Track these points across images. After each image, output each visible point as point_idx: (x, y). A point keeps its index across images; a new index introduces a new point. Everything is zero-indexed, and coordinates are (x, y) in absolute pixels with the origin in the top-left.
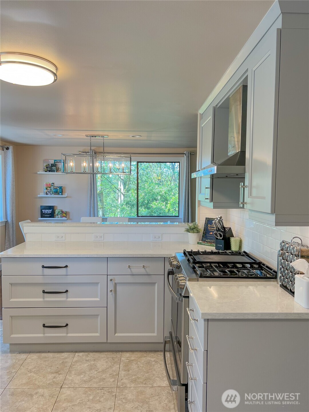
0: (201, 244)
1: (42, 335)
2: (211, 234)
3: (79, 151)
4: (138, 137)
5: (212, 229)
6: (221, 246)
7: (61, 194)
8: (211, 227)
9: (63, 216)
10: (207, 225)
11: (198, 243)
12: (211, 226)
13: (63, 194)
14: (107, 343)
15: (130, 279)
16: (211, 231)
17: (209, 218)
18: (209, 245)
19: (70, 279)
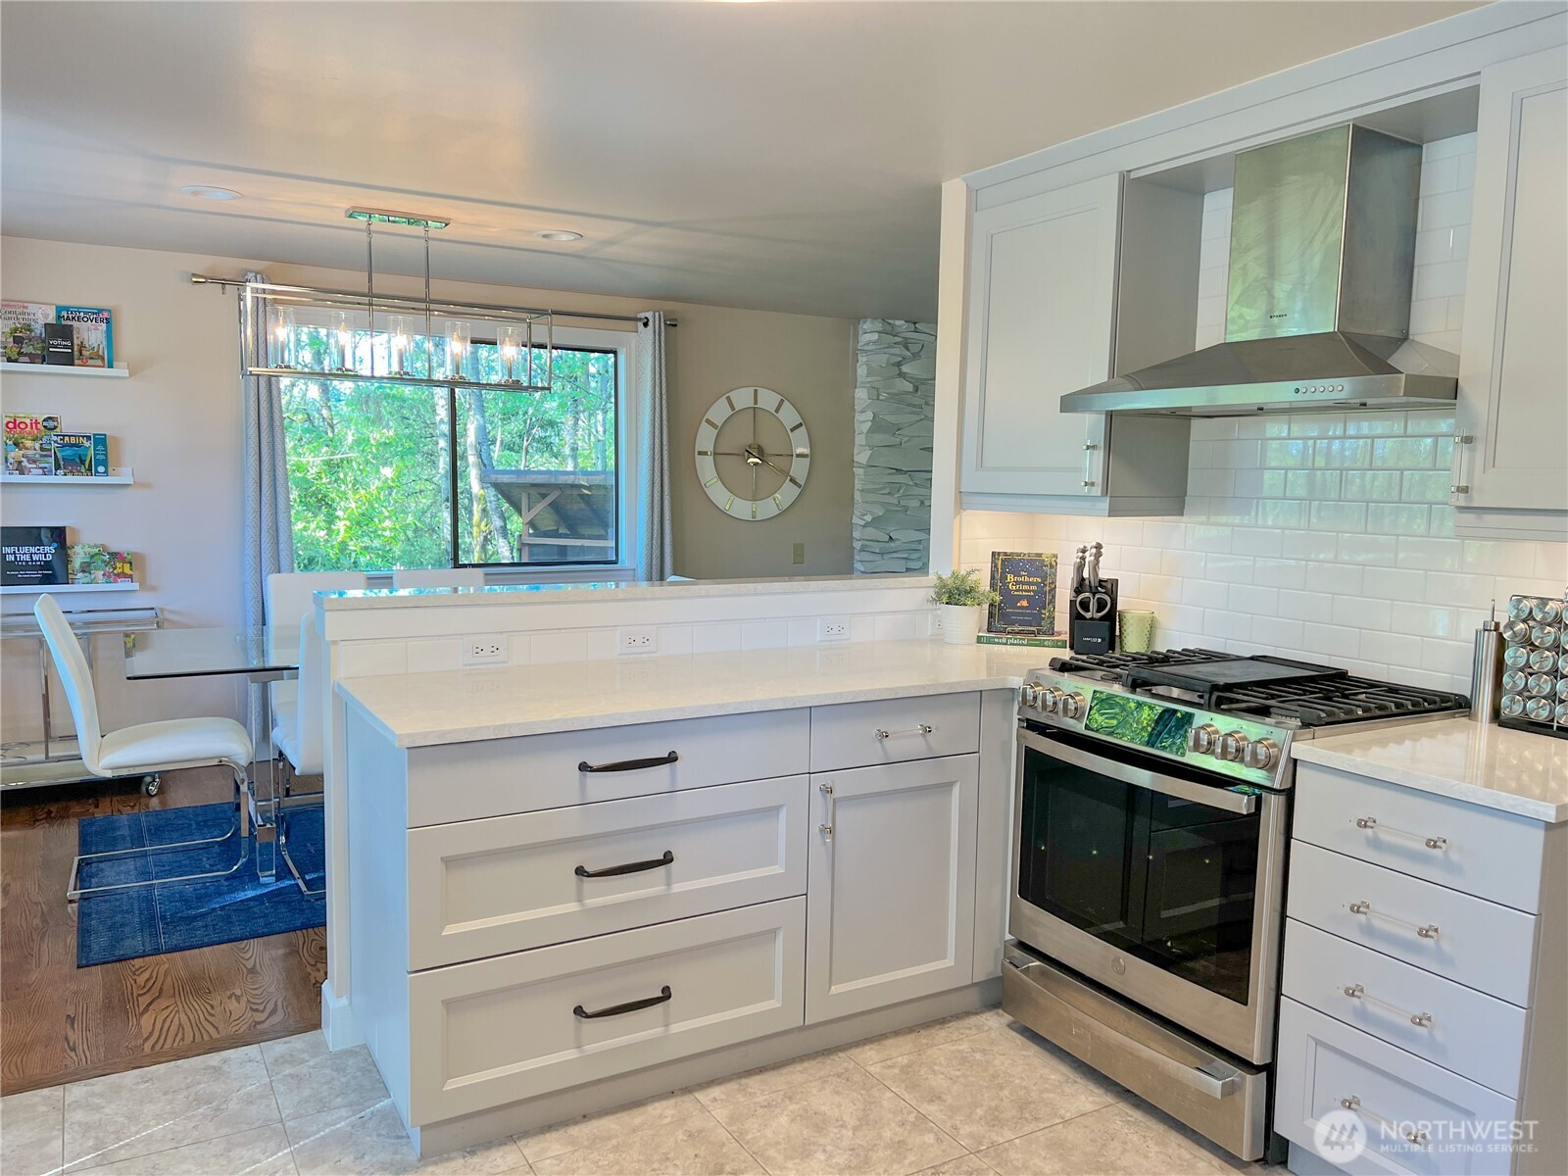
0: (989, 641)
1: (571, 1054)
2: (1022, 607)
3: (194, 275)
4: (564, 237)
5: (1026, 591)
6: (1100, 640)
7: (101, 469)
8: (1017, 583)
9: (118, 575)
10: (1003, 578)
11: (979, 640)
12: (1020, 579)
13: (110, 469)
14: (803, 1028)
15: (879, 780)
16: (1022, 598)
17: (1005, 554)
18: (1025, 642)
19: (686, 806)
